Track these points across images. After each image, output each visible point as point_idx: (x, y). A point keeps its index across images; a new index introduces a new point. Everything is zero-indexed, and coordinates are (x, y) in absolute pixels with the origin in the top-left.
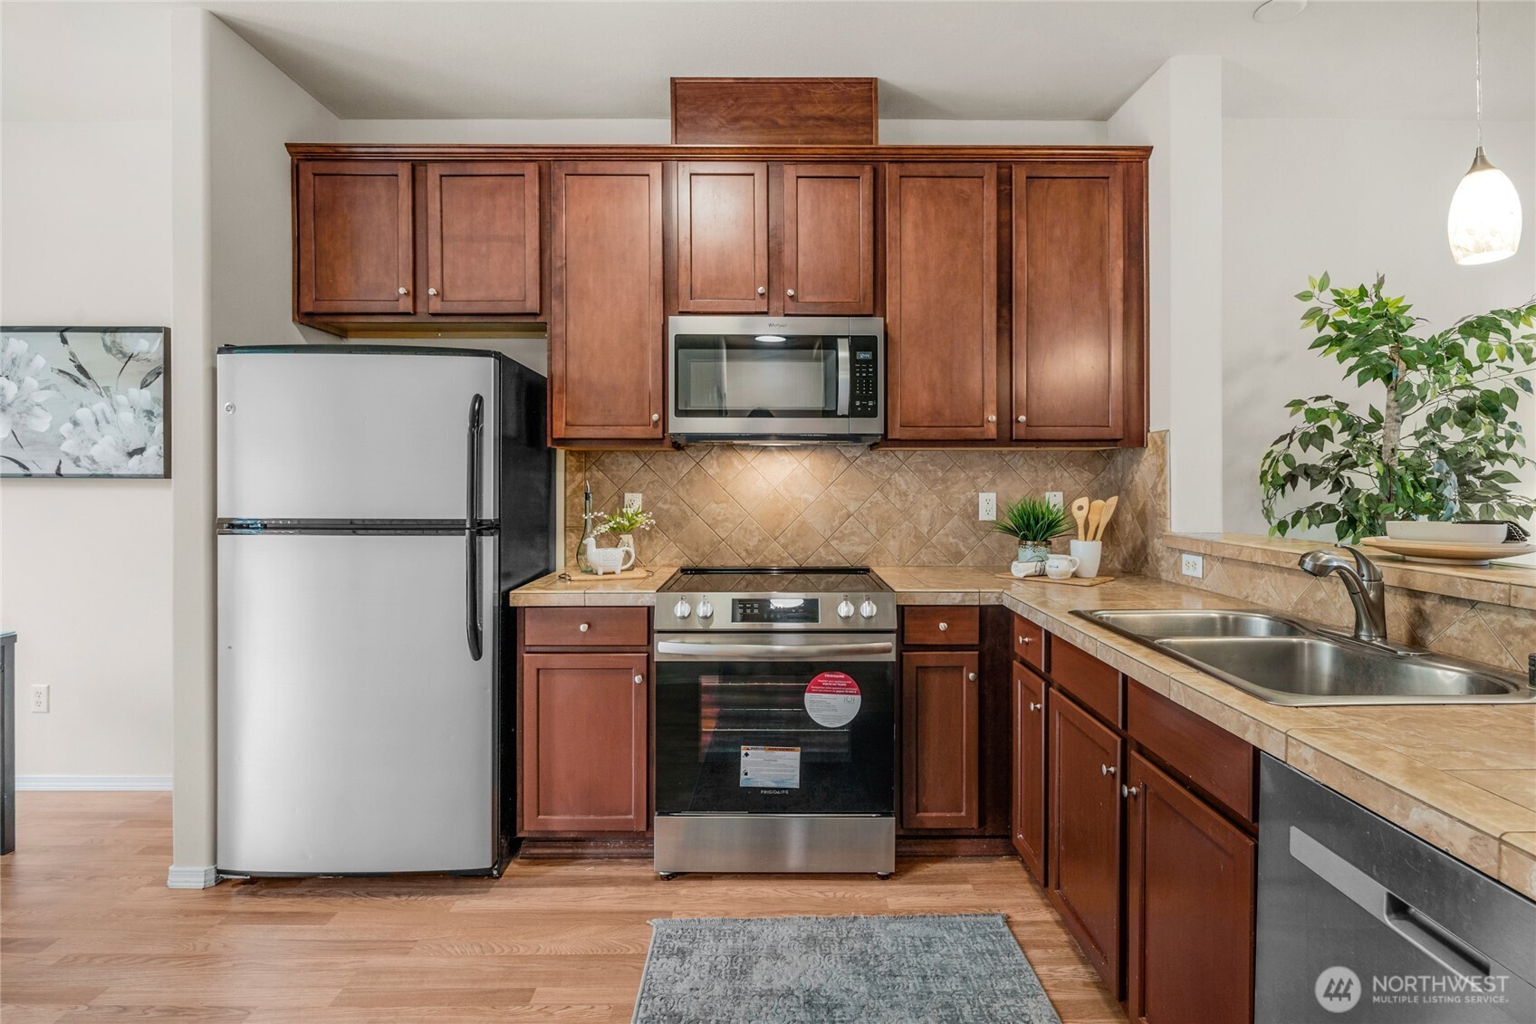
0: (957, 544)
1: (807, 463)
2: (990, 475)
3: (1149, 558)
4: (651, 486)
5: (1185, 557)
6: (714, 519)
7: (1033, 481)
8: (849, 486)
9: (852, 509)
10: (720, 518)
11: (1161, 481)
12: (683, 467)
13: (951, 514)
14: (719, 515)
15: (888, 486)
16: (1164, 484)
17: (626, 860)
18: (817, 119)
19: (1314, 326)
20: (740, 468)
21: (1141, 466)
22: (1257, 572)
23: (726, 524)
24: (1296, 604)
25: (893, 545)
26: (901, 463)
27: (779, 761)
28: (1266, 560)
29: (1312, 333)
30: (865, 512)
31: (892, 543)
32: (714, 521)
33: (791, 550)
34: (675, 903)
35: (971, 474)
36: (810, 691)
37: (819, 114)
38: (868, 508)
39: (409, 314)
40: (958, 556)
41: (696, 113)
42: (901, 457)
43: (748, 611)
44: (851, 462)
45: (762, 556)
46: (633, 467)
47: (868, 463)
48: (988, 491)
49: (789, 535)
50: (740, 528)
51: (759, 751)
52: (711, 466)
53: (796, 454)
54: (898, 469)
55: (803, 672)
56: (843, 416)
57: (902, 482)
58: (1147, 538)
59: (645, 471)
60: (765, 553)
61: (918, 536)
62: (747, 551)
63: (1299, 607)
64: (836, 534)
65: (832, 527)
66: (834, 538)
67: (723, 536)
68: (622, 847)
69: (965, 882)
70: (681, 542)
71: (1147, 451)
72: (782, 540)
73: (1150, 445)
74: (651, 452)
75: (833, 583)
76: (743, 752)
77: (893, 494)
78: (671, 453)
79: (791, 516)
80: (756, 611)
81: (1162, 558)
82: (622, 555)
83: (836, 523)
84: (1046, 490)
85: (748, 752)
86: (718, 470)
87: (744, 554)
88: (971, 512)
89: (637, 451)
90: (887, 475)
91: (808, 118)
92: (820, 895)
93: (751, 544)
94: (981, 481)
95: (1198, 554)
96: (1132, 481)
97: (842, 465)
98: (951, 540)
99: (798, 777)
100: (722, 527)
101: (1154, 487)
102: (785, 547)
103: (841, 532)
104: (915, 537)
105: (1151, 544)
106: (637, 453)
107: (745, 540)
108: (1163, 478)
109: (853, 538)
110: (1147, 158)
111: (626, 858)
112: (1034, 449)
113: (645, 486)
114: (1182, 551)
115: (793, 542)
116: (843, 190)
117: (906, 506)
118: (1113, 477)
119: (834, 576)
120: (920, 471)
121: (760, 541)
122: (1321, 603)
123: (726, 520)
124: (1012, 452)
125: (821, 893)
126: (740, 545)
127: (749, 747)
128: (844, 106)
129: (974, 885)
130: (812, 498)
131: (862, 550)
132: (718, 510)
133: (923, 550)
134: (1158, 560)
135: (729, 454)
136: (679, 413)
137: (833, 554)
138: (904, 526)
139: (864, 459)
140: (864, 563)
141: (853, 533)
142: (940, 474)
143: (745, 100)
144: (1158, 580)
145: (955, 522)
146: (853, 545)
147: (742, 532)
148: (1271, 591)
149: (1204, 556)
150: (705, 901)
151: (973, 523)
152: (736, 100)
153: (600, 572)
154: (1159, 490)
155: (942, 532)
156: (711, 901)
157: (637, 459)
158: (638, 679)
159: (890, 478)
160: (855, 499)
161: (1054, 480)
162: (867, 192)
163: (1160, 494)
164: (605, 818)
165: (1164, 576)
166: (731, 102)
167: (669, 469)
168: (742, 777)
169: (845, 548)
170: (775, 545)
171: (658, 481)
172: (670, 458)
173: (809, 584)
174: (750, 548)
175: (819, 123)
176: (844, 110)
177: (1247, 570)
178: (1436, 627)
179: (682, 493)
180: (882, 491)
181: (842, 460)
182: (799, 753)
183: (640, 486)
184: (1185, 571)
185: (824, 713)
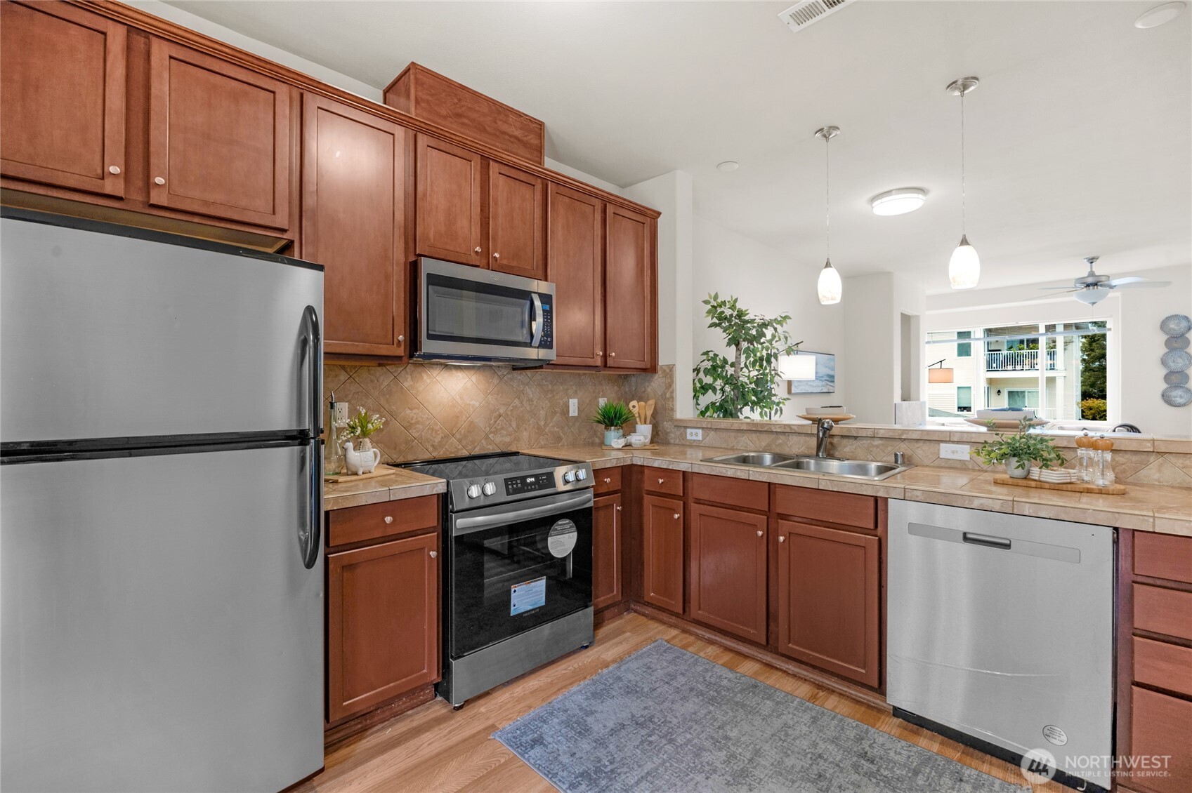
0: (558, 432)
1: (474, 378)
2: (574, 388)
3: (660, 433)
4: (356, 397)
5: (689, 431)
6: (408, 422)
7: (594, 392)
8: (500, 395)
9: (501, 411)
10: (413, 422)
11: (669, 391)
12: (383, 380)
13: (555, 413)
14: (412, 419)
15: (522, 395)
16: (672, 392)
17: (410, 712)
18: (511, 136)
19: (710, 317)
20: (429, 381)
21: (652, 384)
22: (739, 434)
23: (418, 426)
24: (765, 447)
25: (525, 434)
26: (529, 380)
27: (534, 590)
28: (750, 428)
29: (709, 320)
30: (509, 413)
31: (525, 433)
32: (408, 424)
33: (464, 442)
34: (488, 719)
35: (565, 387)
36: (551, 536)
37: (511, 133)
38: (511, 410)
39: (120, 199)
40: (559, 439)
41: (431, 99)
42: (530, 376)
43: (515, 486)
44: (501, 378)
45: (444, 449)
46: (339, 380)
47: (511, 379)
48: (574, 398)
49: (463, 432)
50: (428, 429)
51: (523, 586)
52: (406, 380)
53: (467, 373)
54: (528, 384)
55: (547, 523)
56: (535, 347)
57: (531, 393)
58: (657, 422)
59: (352, 382)
60: (447, 447)
61: (539, 428)
62: (433, 446)
63: (767, 448)
64: (493, 429)
65: (490, 424)
66: (491, 432)
67: (416, 435)
68: (405, 703)
69: (624, 632)
70: (381, 443)
71: (657, 375)
72: (458, 436)
73: (660, 372)
74: (355, 367)
75: (491, 464)
76: (513, 590)
77: (525, 401)
78: (373, 368)
79: (464, 417)
80: (519, 485)
81: (671, 432)
82: (373, 455)
83: (492, 422)
84: (599, 397)
85: (516, 589)
86: (412, 383)
87: (431, 449)
88: (565, 411)
89: (344, 366)
90: (522, 387)
91: (505, 133)
92: (566, 671)
93: (437, 440)
94: (571, 392)
95: (699, 428)
96: (644, 392)
97: (496, 381)
98: (556, 429)
99: (544, 598)
100: (415, 429)
101: (665, 394)
102: (460, 441)
103: (495, 428)
104: (538, 429)
105: (661, 425)
106: (343, 367)
107: (432, 438)
108: (671, 390)
109: (503, 431)
110: (657, 218)
111: (409, 710)
112: (594, 372)
113: (351, 396)
114: (686, 427)
115: (465, 436)
116: (525, 191)
117: (532, 408)
118: (627, 390)
119: (491, 459)
120: (540, 385)
121: (442, 437)
122: (780, 445)
123: (417, 423)
124: (584, 374)
125: (565, 669)
126: (428, 442)
127: (516, 585)
128: (526, 134)
129: (630, 632)
130: (477, 404)
131: (507, 439)
132: (411, 415)
133: (542, 437)
134: (667, 433)
135: (420, 369)
136: (430, 337)
137: (490, 444)
138: (531, 422)
139: (509, 376)
140: (509, 448)
141: (502, 428)
142: (550, 387)
143: (465, 103)
144: (668, 443)
145: (557, 418)
146: (502, 436)
147: (430, 431)
148: (749, 442)
149: (703, 428)
150: (506, 708)
151: (567, 418)
152: (460, 100)
153: (360, 472)
154: (668, 396)
155: (551, 424)
156: (509, 705)
157: (343, 373)
158: (433, 554)
159: (523, 390)
160: (504, 404)
161: (603, 391)
162: (539, 197)
163: (668, 398)
164: (404, 680)
165: (672, 441)
166: (456, 101)
167: (372, 381)
168: (512, 608)
169: (498, 439)
170: (453, 440)
171: (362, 392)
172: (372, 372)
173: (476, 467)
174: (436, 444)
175: (512, 139)
176: (526, 136)
177: (733, 434)
178: (839, 449)
179: (383, 402)
180: (519, 399)
181: (496, 377)
182: (544, 581)
183: (346, 396)
184: (689, 437)
185: (559, 548)
